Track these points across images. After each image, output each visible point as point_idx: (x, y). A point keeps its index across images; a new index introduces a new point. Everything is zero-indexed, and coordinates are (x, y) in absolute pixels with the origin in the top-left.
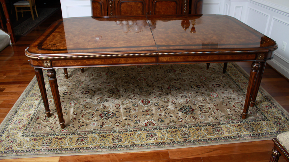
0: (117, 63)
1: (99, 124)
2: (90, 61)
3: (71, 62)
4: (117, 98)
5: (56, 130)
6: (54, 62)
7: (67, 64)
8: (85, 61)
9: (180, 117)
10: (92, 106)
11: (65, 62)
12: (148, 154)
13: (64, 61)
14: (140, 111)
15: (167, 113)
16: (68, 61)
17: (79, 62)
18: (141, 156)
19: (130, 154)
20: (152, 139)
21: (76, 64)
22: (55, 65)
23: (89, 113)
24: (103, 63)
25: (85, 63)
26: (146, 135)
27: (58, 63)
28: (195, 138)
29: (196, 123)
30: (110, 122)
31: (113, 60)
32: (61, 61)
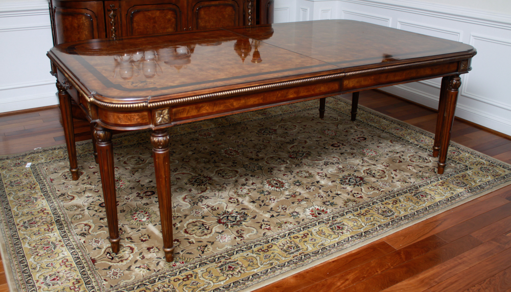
0: (283, 98)
1: (233, 236)
2: (240, 100)
3: (207, 108)
4: (219, 190)
5: (159, 268)
6: (174, 110)
7: (199, 111)
8: (232, 101)
9: (353, 192)
10: (187, 213)
11: (196, 108)
12: (359, 254)
13: (194, 107)
15: (328, 192)
16: (201, 105)
17: (222, 106)
18: (354, 259)
19: (333, 262)
20: (344, 231)
21: (216, 109)
22: (176, 118)
23: (194, 224)
25: (232, 105)
26: (329, 228)
27: (183, 112)
28: (403, 213)
30: (249, 228)
31: (278, 94)
32: (188, 108)
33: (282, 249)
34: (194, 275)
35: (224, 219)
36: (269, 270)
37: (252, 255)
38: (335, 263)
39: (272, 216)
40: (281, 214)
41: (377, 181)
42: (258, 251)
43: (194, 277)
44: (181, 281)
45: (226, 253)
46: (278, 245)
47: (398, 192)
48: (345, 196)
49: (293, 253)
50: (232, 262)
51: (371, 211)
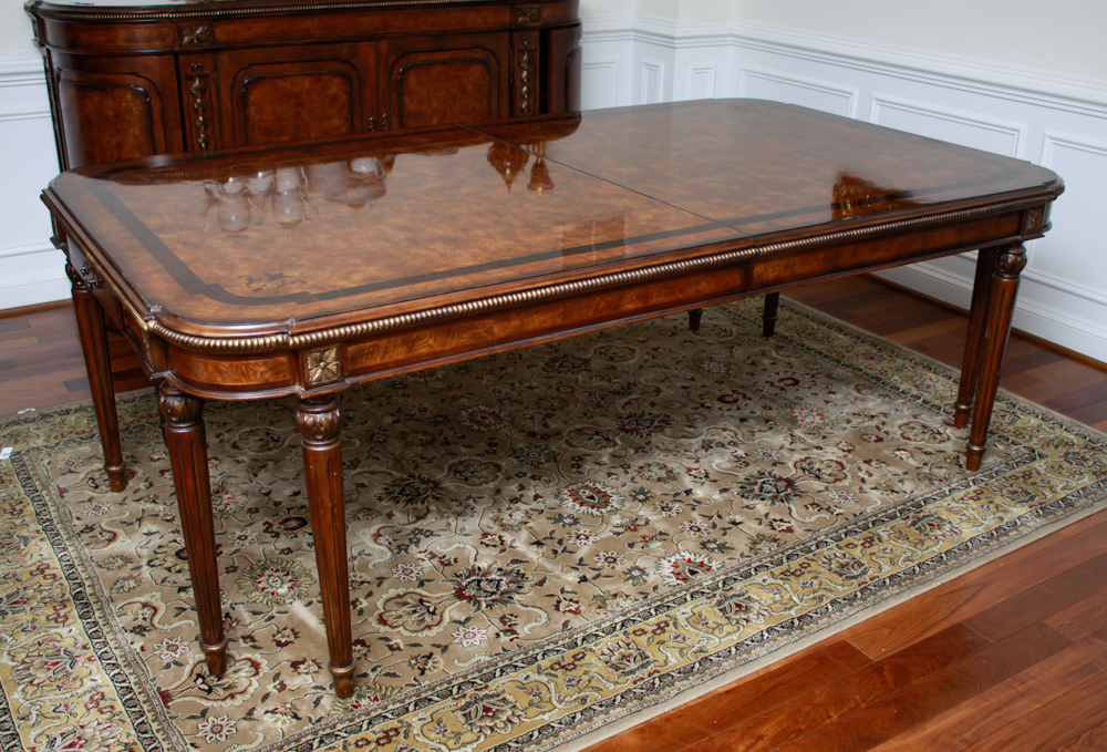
0: (611, 312)
1: (493, 630)
2: (509, 319)
3: (431, 341)
4: (458, 515)
5: (320, 712)
6: (351, 349)
7: (410, 350)
8: (489, 322)
9: (771, 517)
10: (383, 572)
11: (405, 343)
12: (787, 671)
13: (399, 340)
14: (604, 535)
15: (712, 517)
16: (415, 335)
17: (465, 335)
18: (775, 687)
19: (727, 692)
20: (751, 616)
21: (452, 343)
22: (359, 366)
23: (399, 600)
24: (558, 321)
25: (490, 332)
26: (716, 609)
27: (373, 353)
28: (887, 570)
29: (840, 522)
30: (530, 608)
31: (599, 303)
32: (383, 343)
33: (607, 663)
34: (402, 731)
35: (471, 587)
36: (579, 716)
37: (536, 677)
38: (731, 696)
39: (584, 579)
40: (603, 572)
41: (827, 489)
42: (552, 667)
43: (402, 735)
44: (373, 745)
45: (477, 675)
46: (599, 652)
47: (876, 515)
48: (752, 527)
49: (632, 672)
50: (492, 696)
51: (812, 563)
